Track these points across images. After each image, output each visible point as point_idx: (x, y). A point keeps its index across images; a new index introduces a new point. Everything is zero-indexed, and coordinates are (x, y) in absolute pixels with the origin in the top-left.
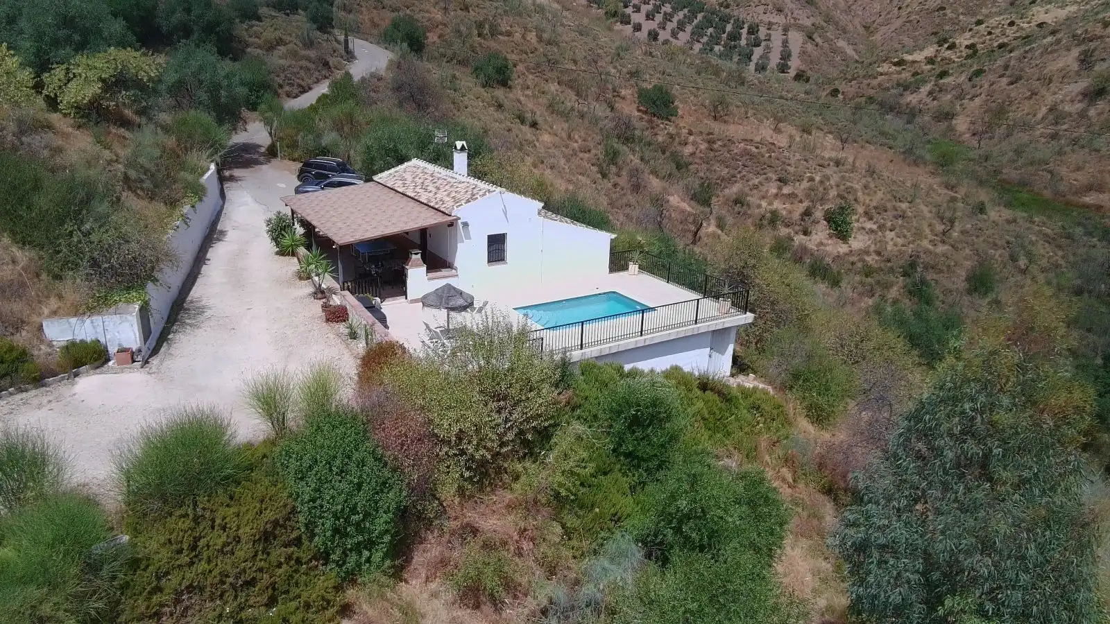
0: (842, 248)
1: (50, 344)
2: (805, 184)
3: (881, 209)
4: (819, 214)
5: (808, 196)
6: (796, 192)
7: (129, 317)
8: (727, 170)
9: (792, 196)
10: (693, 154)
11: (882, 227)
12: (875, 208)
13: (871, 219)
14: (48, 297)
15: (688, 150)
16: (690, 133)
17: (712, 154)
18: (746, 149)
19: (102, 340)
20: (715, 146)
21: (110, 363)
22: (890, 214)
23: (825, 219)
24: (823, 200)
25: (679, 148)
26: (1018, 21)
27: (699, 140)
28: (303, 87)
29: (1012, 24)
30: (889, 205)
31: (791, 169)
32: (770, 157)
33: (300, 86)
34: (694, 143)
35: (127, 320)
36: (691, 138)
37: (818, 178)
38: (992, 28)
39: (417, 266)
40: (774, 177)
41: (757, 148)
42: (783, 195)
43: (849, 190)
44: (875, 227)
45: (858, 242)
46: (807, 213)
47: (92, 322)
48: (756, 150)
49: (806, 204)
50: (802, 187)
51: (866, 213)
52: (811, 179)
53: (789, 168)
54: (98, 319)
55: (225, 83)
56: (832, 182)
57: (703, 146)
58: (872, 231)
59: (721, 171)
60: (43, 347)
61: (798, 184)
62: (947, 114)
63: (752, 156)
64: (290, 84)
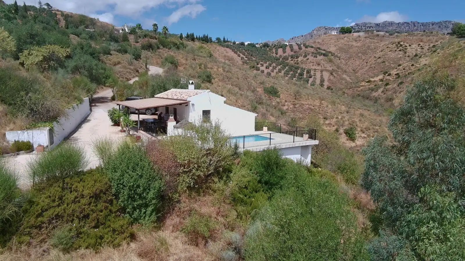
0: (353, 144)
1: (8, 142)
2: (335, 120)
3: (368, 129)
4: (341, 131)
5: (336, 124)
6: (331, 123)
7: (44, 131)
8: (302, 115)
9: (330, 124)
10: (287, 109)
11: (369, 136)
12: (365, 128)
13: (364, 133)
14: (10, 124)
15: (285, 108)
16: (286, 101)
17: (295, 109)
18: (309, 107)
19: (31, 142)
20: (297, 106)
21: (34, 152)
22: (372, 131)
23: (344, 133)
24: (343, 126)
25: (282, 107)
26: (415, 64)
27: (289, 104)
28: (128, 79)
29: (413, 65)
30: (371, 127)
31: (328, 114)
32: (319, 110)
33: (126, 78)
34: (288, 105)
35: (43, 133)
36: (286, 103)
37: (340, 117)
38: (405, 67)
39: (172, 121)
40: (322, 117)
41: (313, 107)
42: (326, 124)
43: (353, 122)
44: (366, 136)
45: (359, 142)
46: (337, 130)
47: (28, 133)
48: (313, 108)
49: (336, 127)
50: (334, 121)
51: (361, 130)
52: (337, 118)
53: (327, 114)
54: (30, 132)
55: (95, 67)
56: (346, 119)
57: (291, 106)
58: (365, 137)
59: (299, 115)
60: (5, 143)
61: (332, 120)
62: (391, 99)
63: (312, 110)
64: (122, 77)
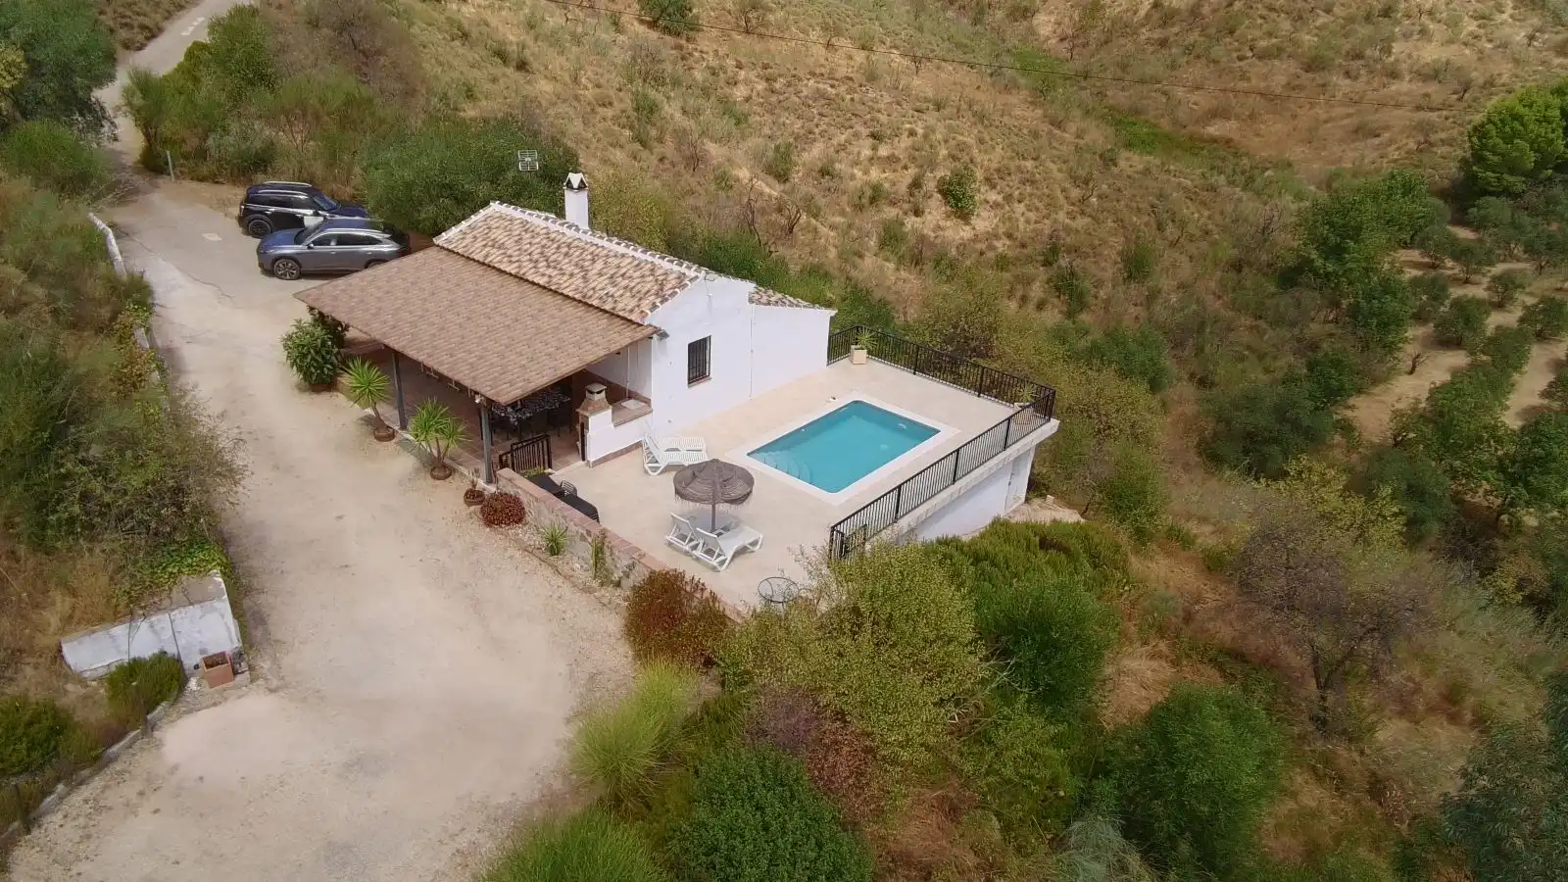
0: (965, 233)
2: (905, 142)
3: (1003, 172)
4: (930, 185)
5: (913, 159)
6: (896, 153)
8: (799, 124)
9: (892, 159)
10: (748, 99)
11: (1008, 198)
12: (998, 170)
13: (993, 187)
15: (739, 93)
16: (739, 66)
17: (774, 99)
18: (818, 89)
20: (777, 86)
22: (1015, 178)
23: (940, 191)
24: (932, 165)
25: (727, 90)
27: (752, 75)
30: (1012, 165)
31: (883, 118)
32: (852, 100)
34: (747, 82)
36: (742, 73)
37: (920, 131)
40: (865, 131)
41: (832, 86)
42: (879, 158)
43: (962, 147)
44: (1000, 198)
45: (983, 221)
46: (916, 184)
48: (833, 91)
49: (912, 171)
50: (903, 145)
51: (988, 180)
52: (912, 133)
53: (880, 115)
56: (939, 136)
57: (761, 86)
58: (996, 205)
59: (792, 124)
61: (896, 139)
62: (1026, 10)
63: (829, 100)
